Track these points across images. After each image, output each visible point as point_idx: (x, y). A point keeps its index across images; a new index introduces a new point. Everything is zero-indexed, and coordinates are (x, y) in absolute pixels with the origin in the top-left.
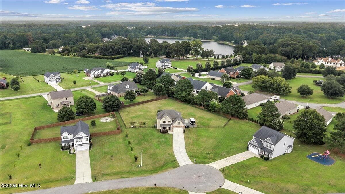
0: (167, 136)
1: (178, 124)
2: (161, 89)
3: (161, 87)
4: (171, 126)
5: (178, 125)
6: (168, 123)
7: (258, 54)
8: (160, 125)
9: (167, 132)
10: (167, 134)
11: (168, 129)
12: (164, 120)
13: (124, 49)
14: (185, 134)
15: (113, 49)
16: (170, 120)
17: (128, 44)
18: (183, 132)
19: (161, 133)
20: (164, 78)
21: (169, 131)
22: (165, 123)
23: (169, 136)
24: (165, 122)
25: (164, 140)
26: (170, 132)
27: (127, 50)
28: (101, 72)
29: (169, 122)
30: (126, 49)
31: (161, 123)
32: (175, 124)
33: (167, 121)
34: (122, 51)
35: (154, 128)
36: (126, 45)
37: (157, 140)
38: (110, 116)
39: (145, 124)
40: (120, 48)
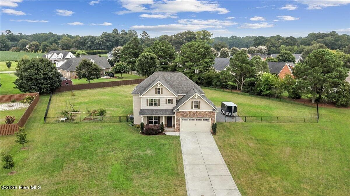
0: (162, 141)
1: (196, 107)
2: (152, 61)
3: (152, 58)
4: (173, 113)
5: (195, 110)
6: (163, 106)
7: (288, 46)
8: (141, 110)
9: (163, 130)
10: (161, 136)
11: (163, 121)
12: (152, 95)
13: (108, 43)
14: (217, 136)
15: (93, 42)
16: (170, 97)
17: (114, 37)
18: (210, 130)
19: (143, 133)
20: (158, 46)
21: (166, 129)
22: (155, 104)
23: (166, 142)
24: (155, 102)
25: (149, 152)
26: (169, 132)
27: (113, 44)
28: (62, 57)
29: (169, 101)
30: (110, 43)
31: (144, 106)
32: (186, 107)
33: (162, 98)
34: (105, 45)
35: (124, 124)
36: (111, 38)
37: (126, 153)
38: (25, 100)
39: (102, 113)
40: (103, 42)
